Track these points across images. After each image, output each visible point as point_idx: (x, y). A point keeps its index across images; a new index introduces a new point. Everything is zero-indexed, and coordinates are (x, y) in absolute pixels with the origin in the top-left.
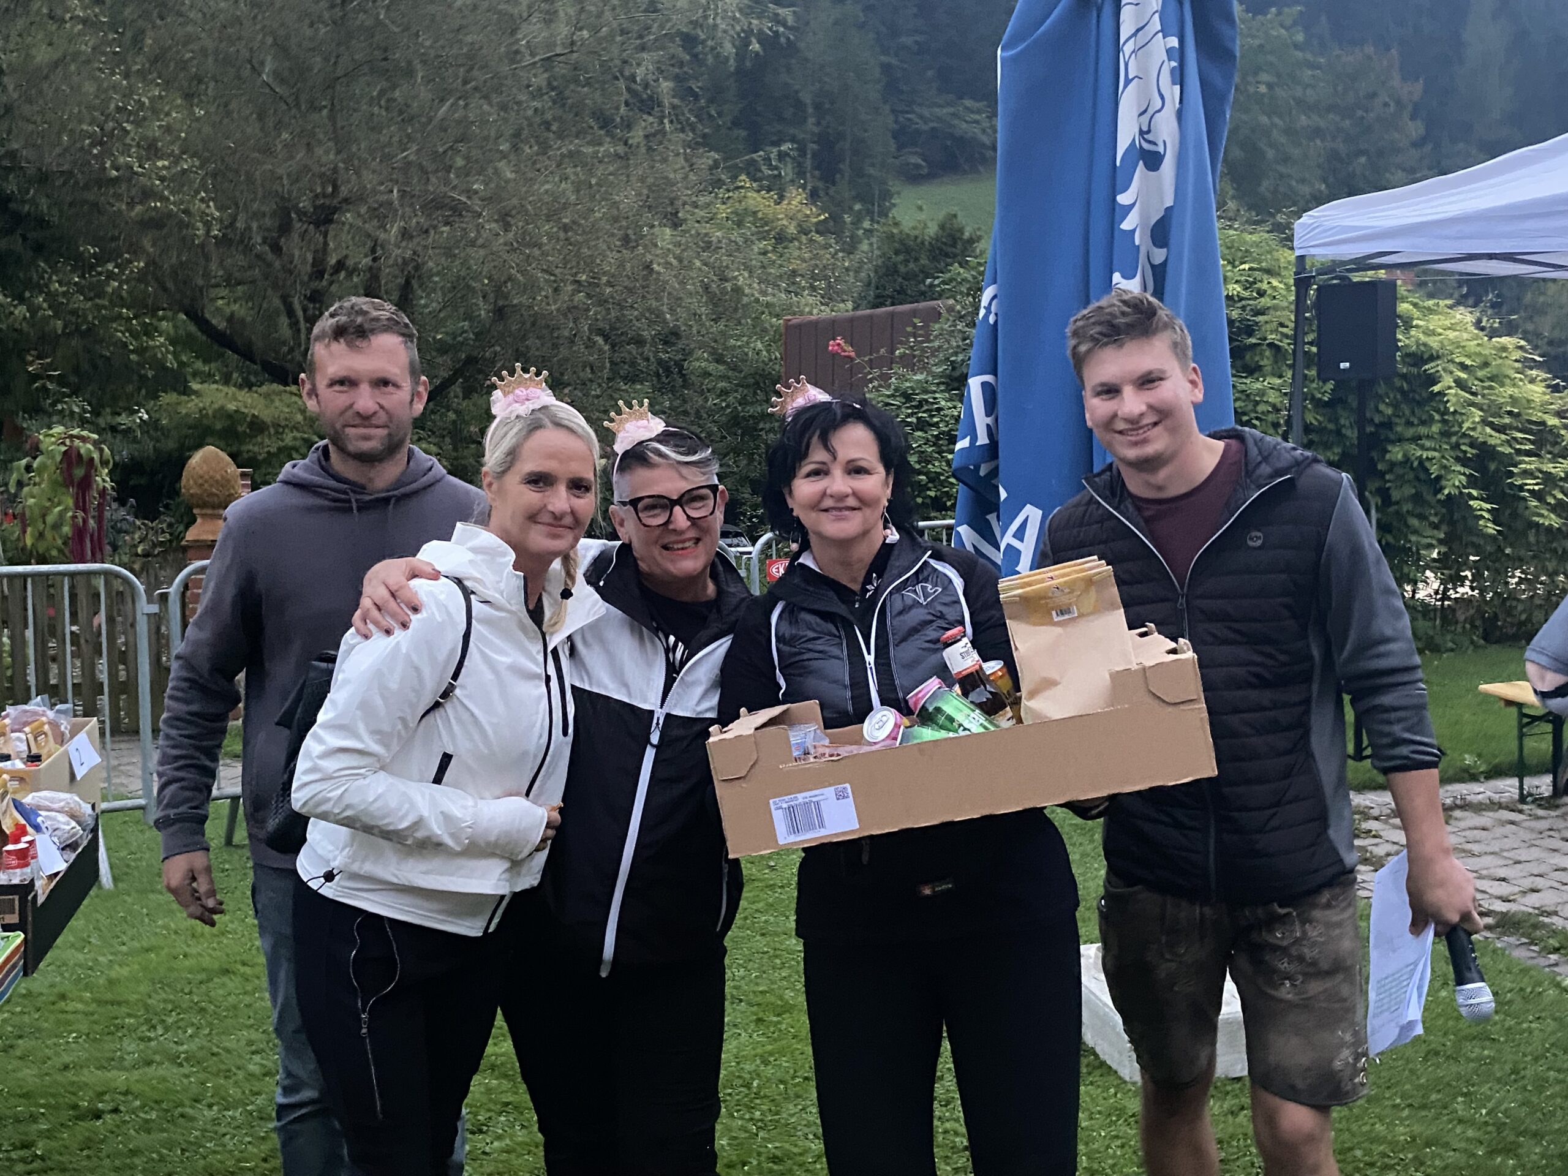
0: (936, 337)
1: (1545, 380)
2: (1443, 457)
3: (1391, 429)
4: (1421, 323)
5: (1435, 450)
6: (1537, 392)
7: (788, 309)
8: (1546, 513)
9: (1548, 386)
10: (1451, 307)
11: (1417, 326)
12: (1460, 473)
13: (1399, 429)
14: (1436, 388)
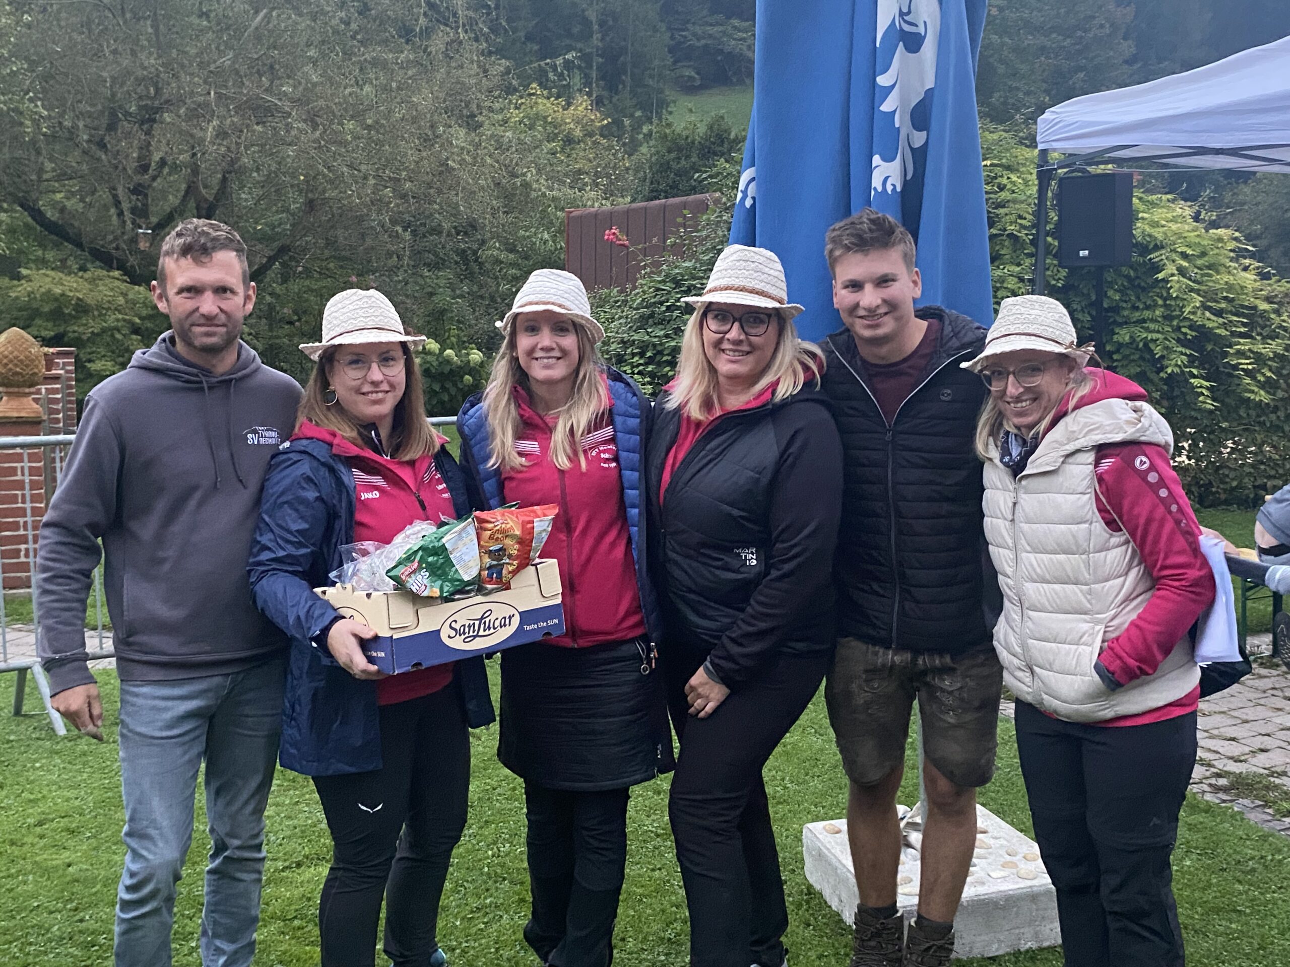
0: (704, 227)
1: (1258, 268)
2: (1166, 339)
3: (1118, 313)
4: (1145, 215)
5: (1158, 332)
6: (1249, 279)
7: (573, 203)
8: (1256, 389)
9: (1259, 274)
10: (1173, 201)
11: (1143, 218)
12: (1182, 353)
13: (1126, 313)
14: (1160, 276)
